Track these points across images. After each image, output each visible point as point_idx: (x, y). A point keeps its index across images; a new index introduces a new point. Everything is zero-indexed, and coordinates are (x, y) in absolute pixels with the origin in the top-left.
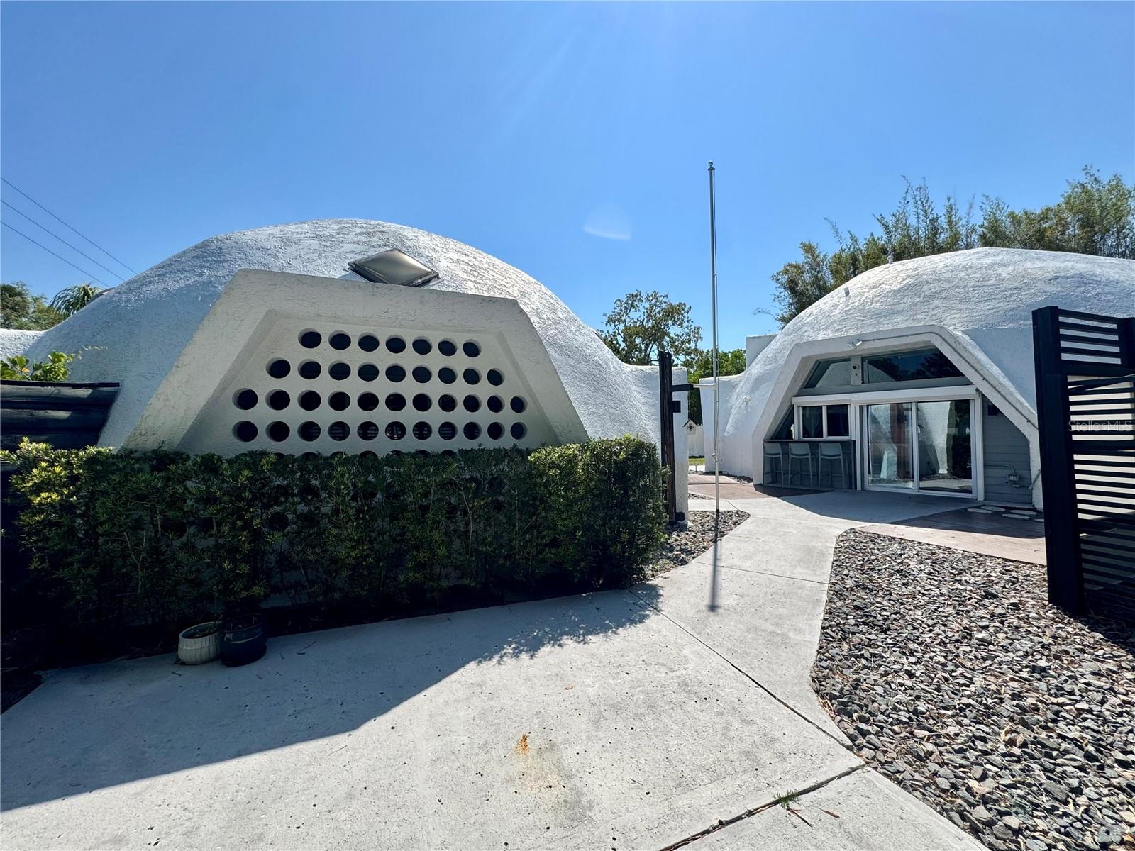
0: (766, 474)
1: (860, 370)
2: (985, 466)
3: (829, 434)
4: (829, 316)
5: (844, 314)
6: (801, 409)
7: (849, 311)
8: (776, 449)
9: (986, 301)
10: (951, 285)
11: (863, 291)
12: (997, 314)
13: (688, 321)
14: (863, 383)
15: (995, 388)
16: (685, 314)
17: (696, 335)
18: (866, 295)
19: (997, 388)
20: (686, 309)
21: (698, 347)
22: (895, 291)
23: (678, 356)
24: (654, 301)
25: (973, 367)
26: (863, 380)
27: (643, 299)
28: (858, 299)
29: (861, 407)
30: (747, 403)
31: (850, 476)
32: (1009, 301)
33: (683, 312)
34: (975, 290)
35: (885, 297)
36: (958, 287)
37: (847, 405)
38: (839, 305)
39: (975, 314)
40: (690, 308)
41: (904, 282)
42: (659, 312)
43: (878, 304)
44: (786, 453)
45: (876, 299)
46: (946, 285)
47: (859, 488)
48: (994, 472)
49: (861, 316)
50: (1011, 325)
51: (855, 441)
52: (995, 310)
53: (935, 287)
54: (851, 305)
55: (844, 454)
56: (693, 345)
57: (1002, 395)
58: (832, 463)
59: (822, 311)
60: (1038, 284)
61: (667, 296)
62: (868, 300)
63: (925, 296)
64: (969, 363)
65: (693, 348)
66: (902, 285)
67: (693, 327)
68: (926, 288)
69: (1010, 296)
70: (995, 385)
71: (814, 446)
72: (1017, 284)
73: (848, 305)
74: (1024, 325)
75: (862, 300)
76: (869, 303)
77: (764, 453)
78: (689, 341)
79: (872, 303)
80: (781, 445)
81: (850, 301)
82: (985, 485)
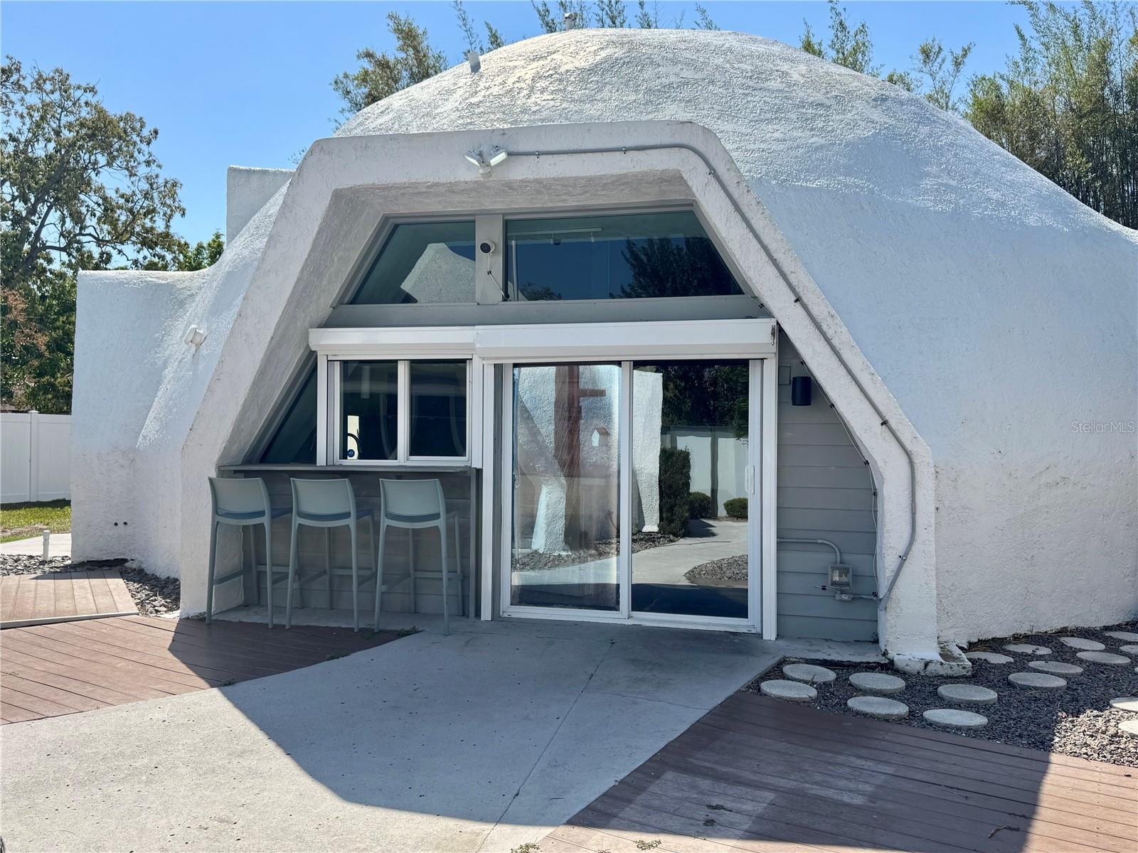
0: (221, 581)
1: (500, 259)
2: (782, 543)
3: (415, 450)
4: (428, 114)
5: (465, 113)
6: (337, 366)
7: (478, 105)
8: (252, 496)
9: (769, 121)
10: (699, 76)
11: (511, 64)
12: (793, 153)
13: (148, 163)
14: (506, 297)
15: (818, 326)
16: (144, 146)
17: (169, 202)
18: (518, 73)
19: (825, 327)
20: (145, 133)
21: (172, 231)
22: (583, 70)
23: (119, 246)
24: (56, 96)
25: (774, 262)
26: (506, 289)
27: (27, 83)
28: (499, 80)
29: (499, 369)
30: (198, 345)
31: (465, 578)
32: (812, 129)
33: (135, 138)
34: (747, 95)
35: (561, 80)
36: (712, 82)
37: (464, 361)
38: (454, 91)
39: (752, 146)
40: (156, 132)
41: (603, 54)
42: (70, 126)
43: (546, 96)
44: (281, 509)
45: (541, 84)
46: (688, 74)
47: (486, 614)
48: (800, 559)
49: (504, 121)
50: (822, 182)
51: (479, 472)
52: (789, 143)
53: (671, 74)
54: (483, 93)
55: (449, 509)
56: (160, 226)
57: (833, 348)
58: (419, 541)
59: (413, 103)
60: (858, 104)
61: (92, 90)
62: (523, 85)
63: (649, 91)
64: (765, 248)
65: (160, 231)
66: (598, 58)
67: (161, 181)
68: (649, 72)
69: (813, 119)
70: (819, 319)
71: (365, 485)
72: (819, 97)
73: (476, 93)
74: (846, 186)
75: (510, 82)
76: (525, 92)
77: (216, 510)
78: (151, 212)
79: (532, 89)
80: (267, 482)
81: (482, 84)
82: (780, 594)
